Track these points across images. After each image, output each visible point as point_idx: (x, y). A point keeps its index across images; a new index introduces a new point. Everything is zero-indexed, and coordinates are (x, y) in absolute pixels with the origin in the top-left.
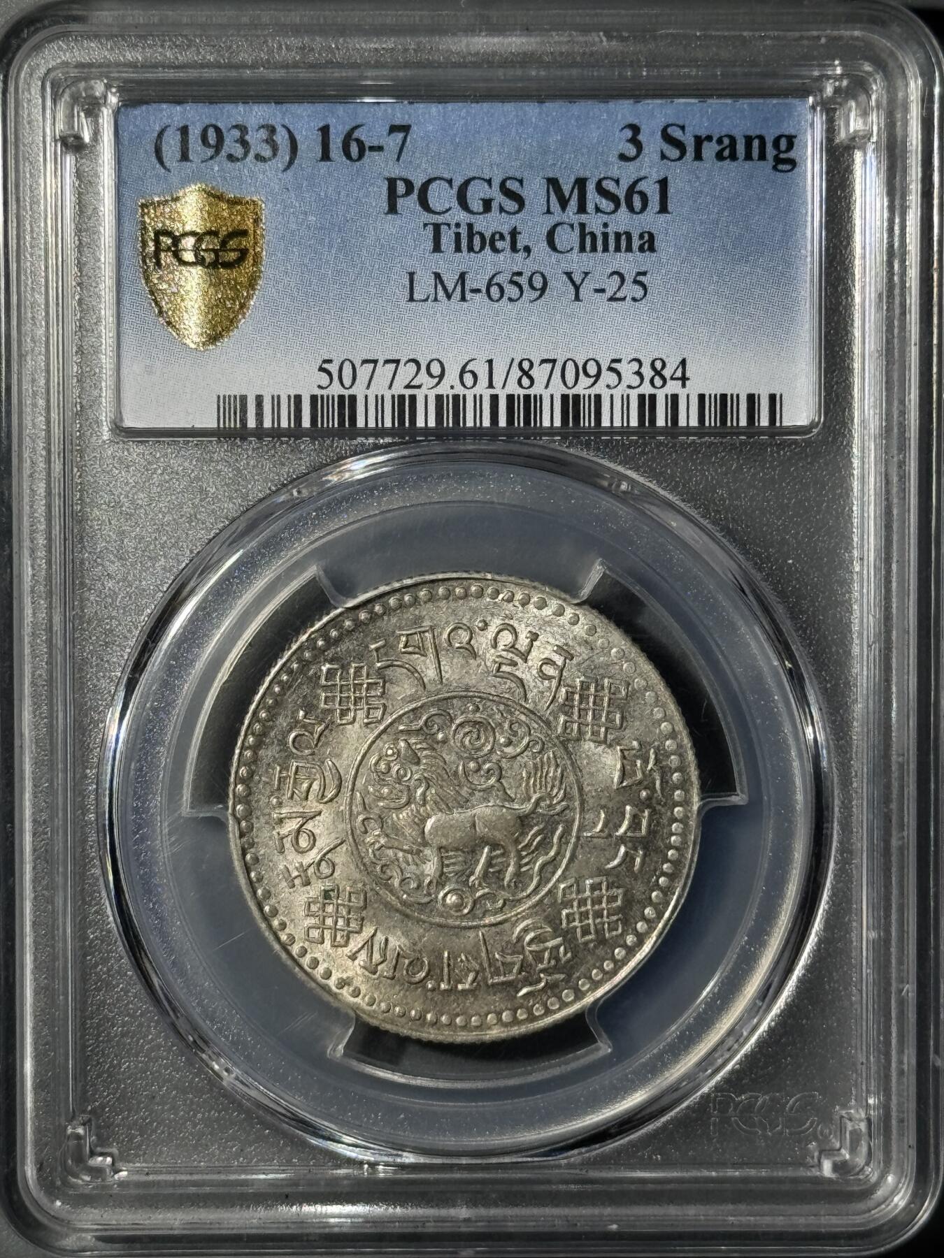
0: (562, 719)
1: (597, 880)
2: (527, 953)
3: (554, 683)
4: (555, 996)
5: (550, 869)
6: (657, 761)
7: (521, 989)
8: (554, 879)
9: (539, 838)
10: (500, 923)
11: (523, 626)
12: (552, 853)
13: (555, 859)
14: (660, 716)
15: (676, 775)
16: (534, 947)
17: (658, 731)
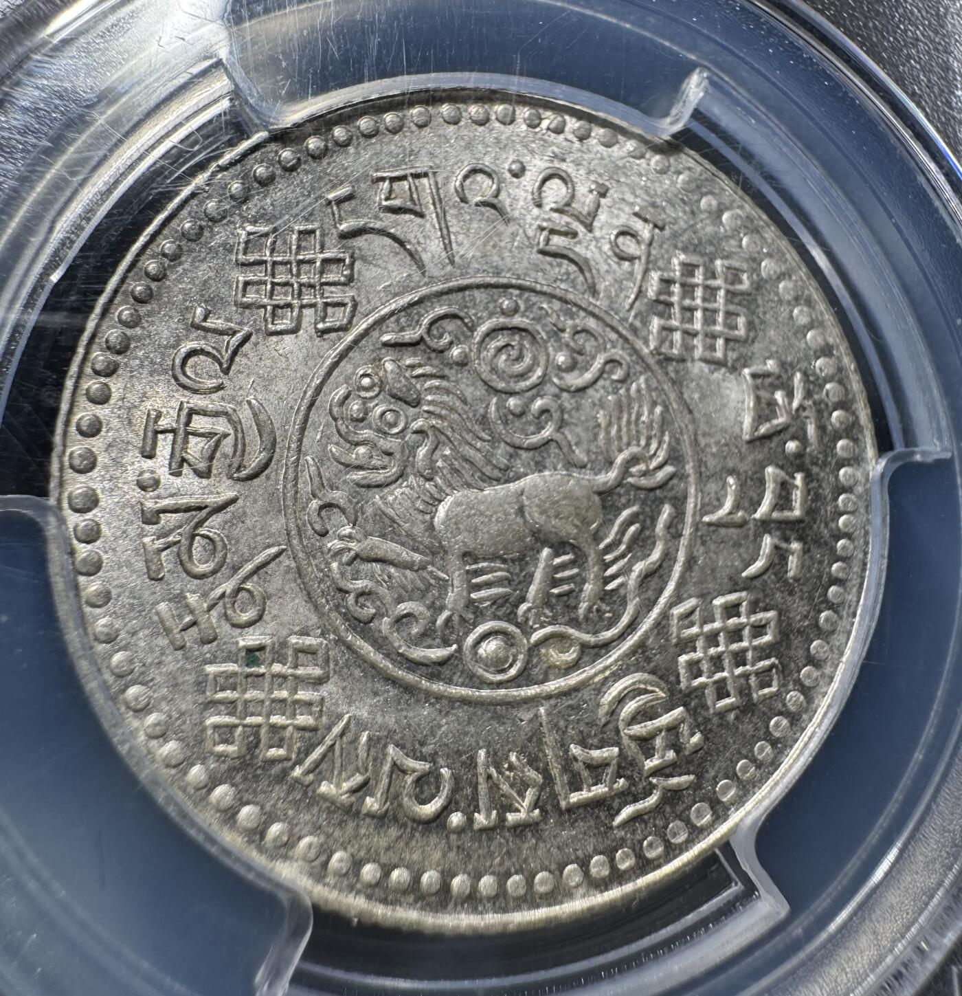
0: (656, 323)
1: (732, 597)
2: (625, 741)
3: (638, 267)
4: (679, 817)
5: (654, 583)
7: (618, 812)
8: (663, 600)
9: (632, 529)
10: (576, 689)
11: (582, 172)
12: (656, 555)
13: (660, 566)
14: (803, 320)
15: (835, 414)
16: (637, 729)
17: (803, 346)
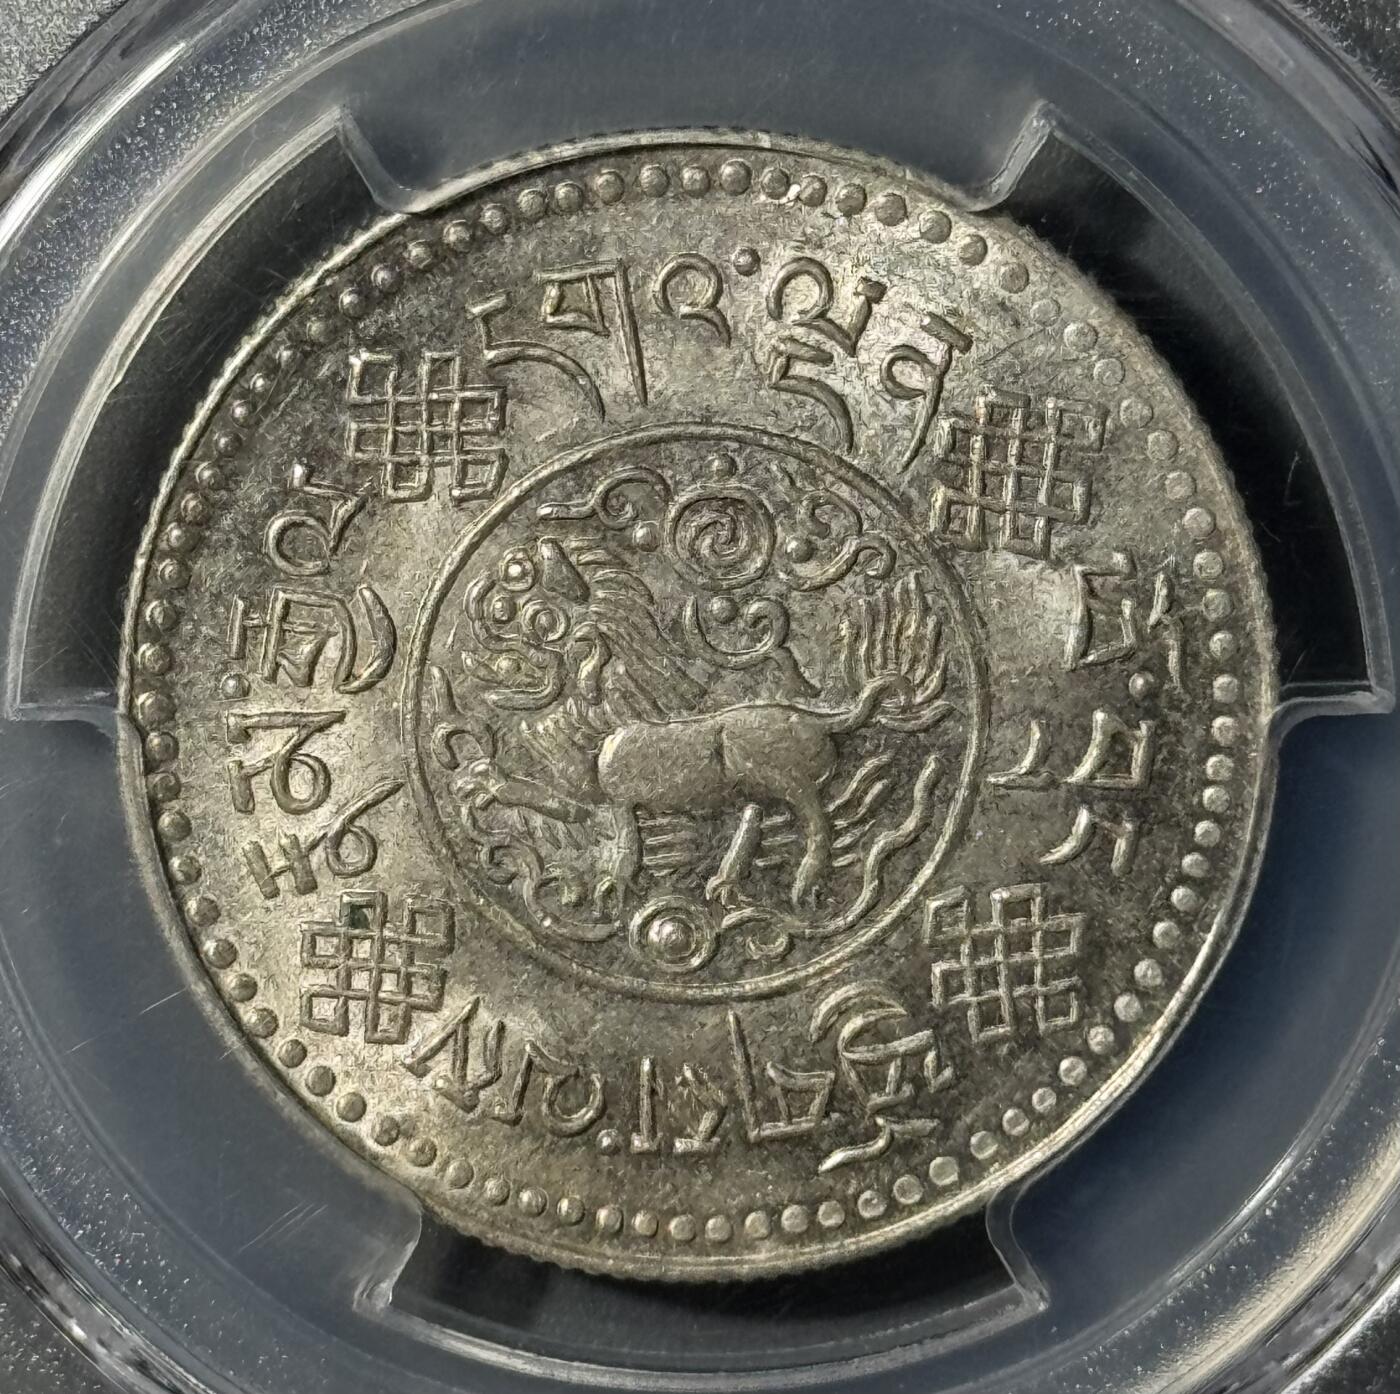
0: (940, 495)
1: (1021, 891)
2: (845, 1066)
3: (922, 406)
4: (912, 1171)
5: (903, 861)
6: (1173, 602)
7: (828, 1154)
8: (914, 888)
9: (878, 787)
10: (780, 992)
11: (848, 264)
12: (910, 824)
13: (916, 839)
14: (1180, 491)
15: (1218, 636)
16: (861, 1053)
17: (1176, 530)
